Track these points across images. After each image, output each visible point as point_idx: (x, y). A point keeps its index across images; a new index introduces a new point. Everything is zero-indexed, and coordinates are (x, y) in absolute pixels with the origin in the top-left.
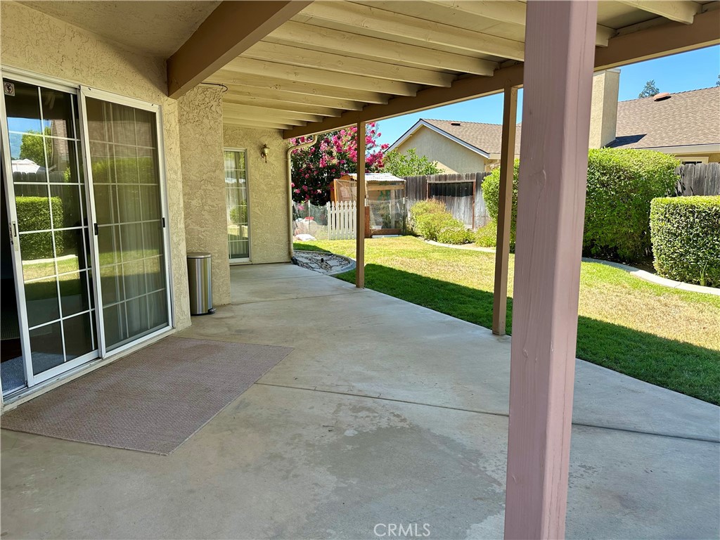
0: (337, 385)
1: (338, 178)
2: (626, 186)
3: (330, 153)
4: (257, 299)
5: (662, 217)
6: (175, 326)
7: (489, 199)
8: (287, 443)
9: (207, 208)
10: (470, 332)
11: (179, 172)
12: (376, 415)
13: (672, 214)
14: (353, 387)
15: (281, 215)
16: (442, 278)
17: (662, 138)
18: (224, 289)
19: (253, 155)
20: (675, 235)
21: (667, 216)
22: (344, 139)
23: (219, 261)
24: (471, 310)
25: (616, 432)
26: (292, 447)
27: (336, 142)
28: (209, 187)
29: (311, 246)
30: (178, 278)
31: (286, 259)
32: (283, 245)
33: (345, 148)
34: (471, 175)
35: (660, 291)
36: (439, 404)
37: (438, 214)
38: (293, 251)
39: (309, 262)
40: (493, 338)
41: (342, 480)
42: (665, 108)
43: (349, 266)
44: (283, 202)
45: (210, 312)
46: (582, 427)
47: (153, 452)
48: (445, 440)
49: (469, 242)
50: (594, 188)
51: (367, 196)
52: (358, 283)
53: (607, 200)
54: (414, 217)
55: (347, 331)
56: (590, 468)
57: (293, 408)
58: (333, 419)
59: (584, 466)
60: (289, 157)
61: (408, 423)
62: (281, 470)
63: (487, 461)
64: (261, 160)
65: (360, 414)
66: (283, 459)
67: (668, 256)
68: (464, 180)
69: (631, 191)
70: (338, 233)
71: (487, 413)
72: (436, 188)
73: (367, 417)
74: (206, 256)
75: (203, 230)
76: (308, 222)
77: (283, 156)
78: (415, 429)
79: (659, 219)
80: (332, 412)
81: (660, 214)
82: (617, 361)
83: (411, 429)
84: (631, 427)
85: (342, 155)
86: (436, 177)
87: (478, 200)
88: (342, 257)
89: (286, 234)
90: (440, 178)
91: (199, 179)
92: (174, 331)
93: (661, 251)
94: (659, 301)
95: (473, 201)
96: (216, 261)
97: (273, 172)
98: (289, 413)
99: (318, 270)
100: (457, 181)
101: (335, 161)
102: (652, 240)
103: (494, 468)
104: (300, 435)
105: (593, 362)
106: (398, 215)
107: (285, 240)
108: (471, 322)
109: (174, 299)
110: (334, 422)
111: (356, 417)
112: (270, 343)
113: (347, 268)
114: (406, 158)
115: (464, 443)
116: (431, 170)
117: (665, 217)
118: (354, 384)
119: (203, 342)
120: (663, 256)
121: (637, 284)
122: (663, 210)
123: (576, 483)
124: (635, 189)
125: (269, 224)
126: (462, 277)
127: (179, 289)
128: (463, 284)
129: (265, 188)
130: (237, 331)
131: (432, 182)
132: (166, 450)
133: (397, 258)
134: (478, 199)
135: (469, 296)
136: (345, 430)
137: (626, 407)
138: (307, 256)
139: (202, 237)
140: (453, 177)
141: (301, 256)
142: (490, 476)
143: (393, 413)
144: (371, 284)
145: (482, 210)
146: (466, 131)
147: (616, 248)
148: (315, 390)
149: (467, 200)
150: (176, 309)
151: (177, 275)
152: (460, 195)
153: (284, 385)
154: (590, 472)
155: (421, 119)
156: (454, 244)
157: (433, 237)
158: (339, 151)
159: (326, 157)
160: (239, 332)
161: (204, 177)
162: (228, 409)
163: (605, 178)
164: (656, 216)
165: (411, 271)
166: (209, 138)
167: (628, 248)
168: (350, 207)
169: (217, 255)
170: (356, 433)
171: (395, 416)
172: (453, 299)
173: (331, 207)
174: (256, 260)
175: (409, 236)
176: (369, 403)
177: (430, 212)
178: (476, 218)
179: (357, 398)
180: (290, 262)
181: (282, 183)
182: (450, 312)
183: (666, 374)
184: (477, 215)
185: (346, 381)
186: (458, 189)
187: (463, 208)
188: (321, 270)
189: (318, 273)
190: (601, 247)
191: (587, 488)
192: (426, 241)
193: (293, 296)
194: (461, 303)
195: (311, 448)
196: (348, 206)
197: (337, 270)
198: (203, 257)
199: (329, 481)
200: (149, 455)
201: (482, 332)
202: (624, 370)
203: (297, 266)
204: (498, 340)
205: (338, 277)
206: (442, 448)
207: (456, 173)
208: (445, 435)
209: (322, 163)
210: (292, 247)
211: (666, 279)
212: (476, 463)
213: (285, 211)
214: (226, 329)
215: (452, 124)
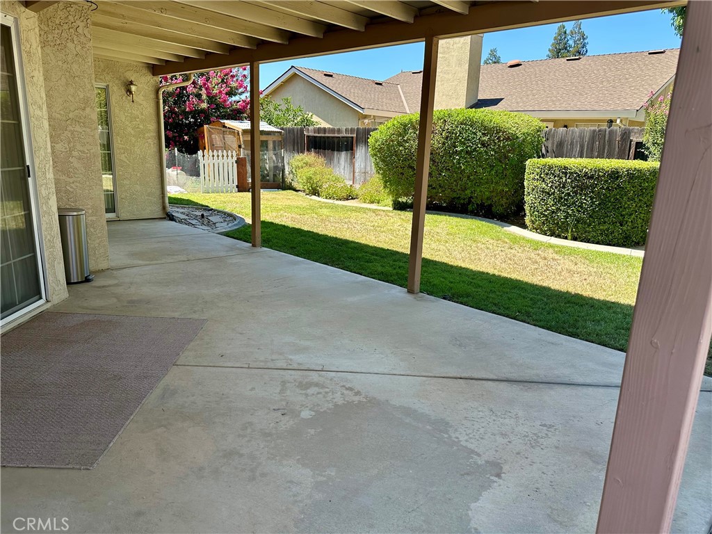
0: (272, 360)
1: (208, 124)
2: (504, 147)
3: (199, 96)
4: (141, 262)
5: (537, 177)
6: (50, 299)
7: (376, 155)
8: (239, 436)
9: (75, 153)
10: (386, 292)
11: (45, 107)
12: (327, 390)
13: (547, 174)
14: (291, 360)
15: (152, 164)
16: (339, 235)
17: (518, 103)
18: (101, 251)
19: (117, 93)
20: (548, 193)
21: (542, 176)
22: (214, 81)
23: (94, 218)
24: (380, 269)
25: (556, 386)
26: (246, 439)
27: (205, 84)
28: (78, 128)
29: (184, 200)
30: (49, 240)
31: (160, 214)
32: (156, 199)
33: (215, 91)
34: (351, 129)
35: (537, 246)
36: (386, 371)
37: (318, 168)
38: (168, 205)
39: (187, 217)
40: (410, 297)
41: (317, 472)
42: (518, 74)
43: (235, 223)
44: (154, 149)
45: (87, 280)
46: (526, 384)
47: (70, 466)
48: (408, 412)
49: (352, 199)
50: (475, 148)
51: (243, 146)
52: (255, 242)
53: (487, 159)
54: (294, 170)
55: (261, 296)
56: (551, 426)
57: (231, 392)
58: (281, 400)
59: (544, 425)
60: (161, 97)
61: (363, 395)
62: (243, 470)
63: (456, 430)
64: (126, 99)
65: (310, 391)
66: (241, 455)
67: (541, 213)
68: (344, 135)
69: (509, 151)
70: (213, 185)
71: (435, 377)
72: (315, 142)
73: (318, 393)
74: (80, 213)
75: (71, 180)
76: (175, 173)
77: (152, 96)
78: (373, 402)
79: (534, 179)
80: (278, 391)
81: (535, 173)
82: (528, 314)
83: (370, 401)
84: (566, 380)
85: (211, 98)
86: (314, 129)
87: (358, 156)
88: (225, 213)
89: (159, 186)
90: (319, 130)
91: (64, 118)
92: (49, 305)
93: (534, 208)
94: (538, 255)
95: (353, 156)
96: (90, 218)
97: (142, 114)
98: (227, 398)
99: (200, 227)
100: (336, 135)
101: (204, 105)
102: (526, 198)
103: (466, 438)
104: (251, 424)
105: (507, 316)
106: (276, 168)
107: (158, 192)
108: (383, 281)
109: (47, 266)
110: (284, 403)
111: (307, 395)
112: (176, 315)
113: (235, 225)
114: (280, 107)
115: (427, 412)
116: (307, 122)
117: (540, 177)
118: (290, 357)
119: (91, 318)
120: (537, 213)
121: (515, 239)
122: (538, 170)
123: (545, 443)
124: (512, 151)
125: (138, 175)
126: (359, 235)
127: (52, 253)
128: (363, 241)
129: (132, 132)
130: (129, 302)
131: (311, 134)
132: (87, 461)
133: (286, 214)
134: (358, 154)
135: (373, 254)
136: (300, 412)
137: (553, 360)
138: (182, 210)
139: (71, 190)
140: (332, 131)
141: (177, 212)
142: (466, 447)
143: (344, 386)
144: (267, 243)
145: (362, 166)
146: (339, 83)
147: (490, 206)
148: (249, 368)
149: (347, 155)
150: (50, 278)
151: (49, 237)
152: (339, 150)
153: (211, 365)
154: (552, 430)
155: (292, 67)
156: (337, 199)
157: (315, 192)
158: (208, 94)
159: (194, 100)
160: (131, 302)
161: (71, 115)
162: (152, 398)
163: (486, 138)
164: (532, 176)
165: (306, 228)
166: (75, 66)
167: (502, 205)
168: (225, 157)
169: (90, 211)
170: (313, 413)
171: (347, 389)
172: (358, 258)
173: (203, 156)
174: (124, 216)
175: (289, 191)
176: (314, 377)
177: (310, 166)
178: (356, 174)
179: (299, 372)
180: (165, 218)
181: (152, 126)
182: (360, 271)
183: (574, 326)
184: (357, 171)
185: (281, 354)
186: (338, 143)
187: (343, 163)
188: (204, 227)
189: (201, 230)
190: (477, 204)
191: (557, 447)
192: (308, 196)
193: (183, 258)
194: (367, 262)
195: (269, 438)
196: (223, 156)
197: (225, 227)
198: (75, 214)
199: (304, 476)
200: (65, 471)
201: (397, 292)
202: (538, 323)
203: (173, 222)
204: (415, 298)
205: (227, 234)
206: (407, 421)
207: (331, 127)
208: (405, 405)
209: (189, 107)
210: (167, 201)
211: (537, 234)
212: (447, 434)
213: (157, 160)
214: (115, 300)
215: (325, 75)
